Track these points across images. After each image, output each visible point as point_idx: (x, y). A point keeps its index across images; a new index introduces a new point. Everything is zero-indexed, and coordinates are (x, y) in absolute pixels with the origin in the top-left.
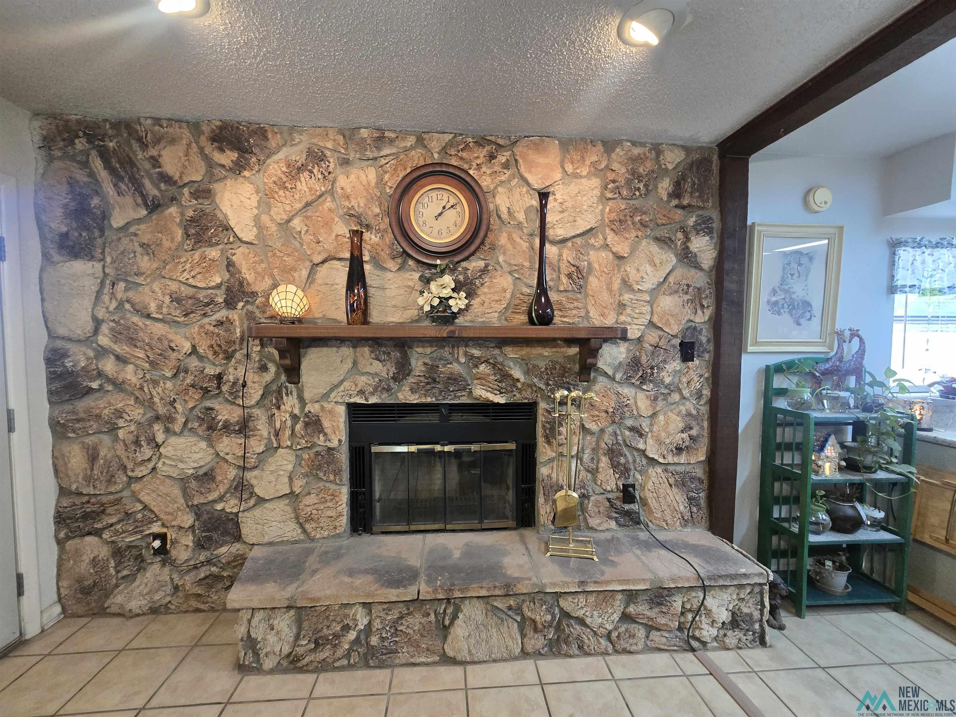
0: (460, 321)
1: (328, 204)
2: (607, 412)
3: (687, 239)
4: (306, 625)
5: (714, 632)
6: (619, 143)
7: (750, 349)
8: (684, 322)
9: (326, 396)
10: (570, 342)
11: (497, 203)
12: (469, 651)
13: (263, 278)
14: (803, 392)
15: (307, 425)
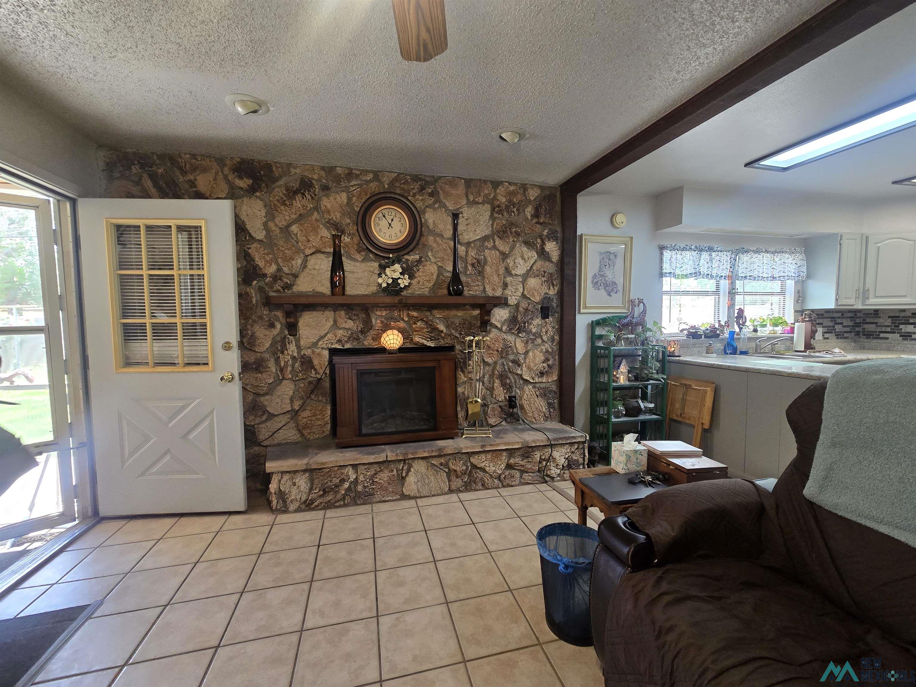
0: (404, 293)
1: (315, 216)
2: (498, 351)
3: (543, 243)
4: (316, 481)
5: (558, 471)
6: (501, 183)
7: (582, 311)
8: (543, 294)
9: (315, 344)
10: (474, 306)
11: (426, 218)
12: (418, 490)
13: (271, 265)
14: (610, 336)
15: (302, 363)
